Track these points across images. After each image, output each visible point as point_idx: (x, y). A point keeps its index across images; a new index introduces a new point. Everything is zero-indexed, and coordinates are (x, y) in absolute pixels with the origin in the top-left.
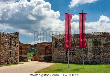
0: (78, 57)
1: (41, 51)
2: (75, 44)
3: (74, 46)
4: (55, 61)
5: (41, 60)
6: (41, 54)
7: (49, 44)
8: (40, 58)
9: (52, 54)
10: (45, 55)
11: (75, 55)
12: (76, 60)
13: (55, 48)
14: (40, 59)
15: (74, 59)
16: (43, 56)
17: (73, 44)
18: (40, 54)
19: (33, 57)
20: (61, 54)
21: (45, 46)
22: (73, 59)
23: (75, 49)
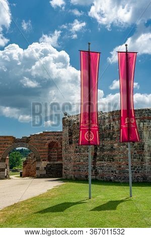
0: (122, 166)
1: (40, 154)
2: (113, 134)
3: (112, 139)
4: (69, 177)
5: (39, 175)
6: (39, 160)
7: (58, 136)
8: (38, 169)
9: (63, 159)
10: (48, 163)
11: (113, 160)
12: (116, 173)
13: (68, 146)
14: (38, 173)
15: (112, 172)
16: (43, 164)
17: (109, 134)
18: (37, 161)
19: (24, 167)
20: (82, 161)
21: (48, 142)
22: (109, 172)
23: (114, 147)
